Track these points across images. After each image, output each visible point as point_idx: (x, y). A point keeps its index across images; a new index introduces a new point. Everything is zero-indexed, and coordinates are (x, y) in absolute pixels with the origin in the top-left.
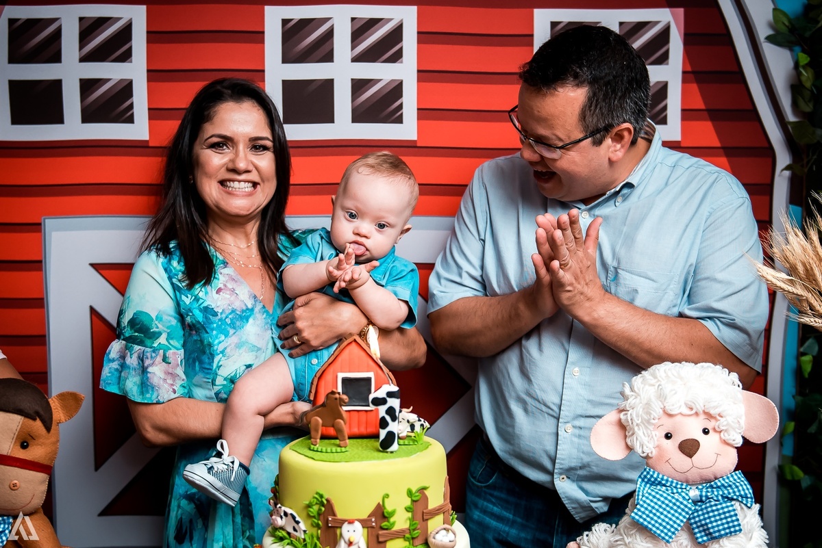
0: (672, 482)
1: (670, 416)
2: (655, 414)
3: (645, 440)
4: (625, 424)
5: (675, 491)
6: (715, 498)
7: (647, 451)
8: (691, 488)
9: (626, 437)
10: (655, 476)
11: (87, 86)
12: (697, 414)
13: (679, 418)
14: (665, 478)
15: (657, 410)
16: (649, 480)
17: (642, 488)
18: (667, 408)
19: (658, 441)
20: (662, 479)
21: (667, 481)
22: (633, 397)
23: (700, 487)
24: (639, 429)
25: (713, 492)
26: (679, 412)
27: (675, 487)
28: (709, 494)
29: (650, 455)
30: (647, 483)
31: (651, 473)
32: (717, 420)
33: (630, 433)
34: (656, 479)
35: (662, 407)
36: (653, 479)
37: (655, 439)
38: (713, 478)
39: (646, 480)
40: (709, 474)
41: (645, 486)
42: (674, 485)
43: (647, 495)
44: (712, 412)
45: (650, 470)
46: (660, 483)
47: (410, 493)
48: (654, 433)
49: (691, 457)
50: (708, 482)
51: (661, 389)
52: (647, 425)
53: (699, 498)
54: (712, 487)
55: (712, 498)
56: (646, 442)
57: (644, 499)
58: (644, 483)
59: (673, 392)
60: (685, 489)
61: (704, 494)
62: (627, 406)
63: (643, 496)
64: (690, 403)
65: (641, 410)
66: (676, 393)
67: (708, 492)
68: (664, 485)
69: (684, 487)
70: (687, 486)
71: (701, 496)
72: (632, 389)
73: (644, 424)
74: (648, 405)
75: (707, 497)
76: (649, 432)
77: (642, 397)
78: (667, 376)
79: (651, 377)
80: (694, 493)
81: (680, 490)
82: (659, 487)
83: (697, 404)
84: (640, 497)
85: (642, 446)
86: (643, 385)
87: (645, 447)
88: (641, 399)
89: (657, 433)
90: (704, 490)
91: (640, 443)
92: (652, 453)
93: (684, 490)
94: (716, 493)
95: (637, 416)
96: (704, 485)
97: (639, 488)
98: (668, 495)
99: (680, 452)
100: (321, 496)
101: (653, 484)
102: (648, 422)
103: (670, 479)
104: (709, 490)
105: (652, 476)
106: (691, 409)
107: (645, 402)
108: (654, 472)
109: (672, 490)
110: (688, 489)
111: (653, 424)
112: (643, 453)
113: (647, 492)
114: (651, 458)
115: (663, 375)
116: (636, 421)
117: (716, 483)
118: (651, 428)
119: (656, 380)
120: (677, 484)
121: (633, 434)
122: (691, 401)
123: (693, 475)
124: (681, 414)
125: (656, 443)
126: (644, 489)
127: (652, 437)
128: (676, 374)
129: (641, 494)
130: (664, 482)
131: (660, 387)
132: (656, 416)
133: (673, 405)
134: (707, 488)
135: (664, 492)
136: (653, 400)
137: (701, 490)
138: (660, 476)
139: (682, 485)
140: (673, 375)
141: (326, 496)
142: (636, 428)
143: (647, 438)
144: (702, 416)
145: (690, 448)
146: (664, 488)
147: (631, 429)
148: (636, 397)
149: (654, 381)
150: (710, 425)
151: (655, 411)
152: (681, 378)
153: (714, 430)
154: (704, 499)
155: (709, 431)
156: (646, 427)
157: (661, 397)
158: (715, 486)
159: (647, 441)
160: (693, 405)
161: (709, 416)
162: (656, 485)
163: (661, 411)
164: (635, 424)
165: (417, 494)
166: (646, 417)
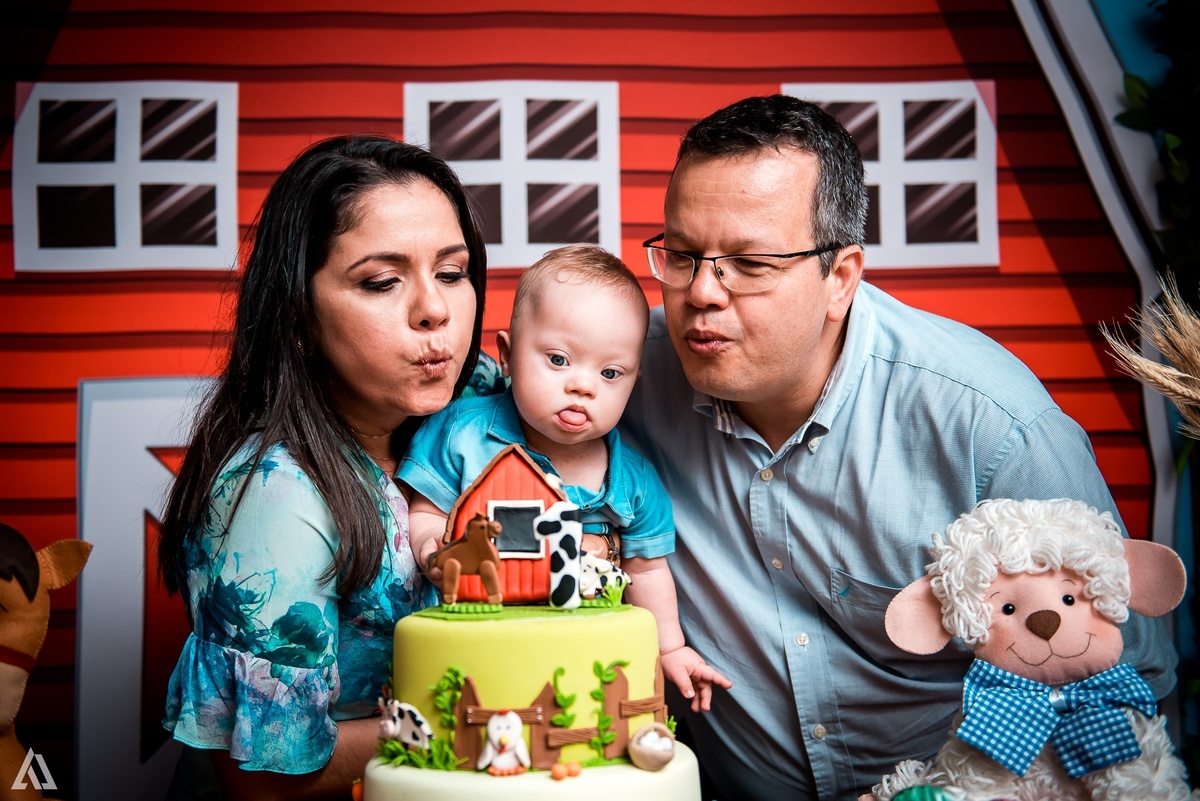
0: (1020, 681)
1: (1009, 576)
2: (985, 574)
3: (972, 616)
4: (939, 596)
5: (1025, 694)
6: (1092, 703)
7: (976, 634)
8: (1050, 691)
9: (940, 616)
10: (992, 672)
11: (152, 194)
12: (1051, 572)
13: (1022, 580)
14: (1008, 674)
15: (989, 570)
16: (983, 679)
17: (971, 693)
18: (1003, 563)
19: (992, 618)
20: (1004, 677)
21: (1012, 679)
22: (950, 553)
23: (1066, 688)
24: (962, 601)
25: (1088, 695)
26: (1023, 569)
27: (1026, 689)
28: (1081, 698)
29: (981, 640)
30: (979, 685)
31: (985, 668)
32: (1084, 582)
33: (948, 609)
34: (993, 677)
35: (996, 562)
36: (988, 678)
37: (989, 614)
38: (1085, 672)
39: (977, 680)
40: (1077, 665)
41: (977, 690)
42: (1023, 685)
43: (980, 699)
44: (1076, 567)
45: (982, 663)
46: (1000, 683)
47: (598, 669)
48: (985, 606)
49: (1046, 637)
50: (1077, 677)
51: (992, 534)
52: (973, 592)
53: (1065, 705)
54: (1084, 687)
55: (1087, 703)
56: (974, 621)
57: (976, 705)
58: (974, 686)
59: (1013, 538)
60: (1042, 691)
61: (1073, 697)
62: (941, 566)
63: (974, 701)
64: (1040, 556)
65: (963, 569)
66: (1016, 539)
67: (1080, 694)
68: (1008, 686)
69: (1039, 688)
70: (1044, 686)
71: (1069, 701)
72: (948, 542)
73: (969, 592)
74: (973, 564)
75: (1079, 703)
76: (978, 604)
77: (963, 551)
78: (1002, 517)
79: (974, 520)
80: (1056, 698)
81: (1033, 693)
82: (999, 688)
83: (1052, 556)
84: (970, 704)
85: (968, 627)
86: (963, 533)
87: (972, 629)
88: (961, 554)
89: (991, 606)
90: (1073, 692)
91: (964, 622)
92: (984, 636)
93: (1041, 693)
94: (1092, 696)
95: (958, 578)
96: (1073, 684)
97: (968, 692)
98: (1016, 698)
99: (1029, 632)
100: (456, 674)
101: (989, 684)
102: (975, 587)
103: (1016, 677)
104: (1081, 691)
105: (987, 673)
106: (1042, 565)
107: (969, 556)
108: (989, 667)
109: (1021, 693)
110: (1046, 690)
111: (983, 590)
112: (970, 638)
113: (981, 696)
114: (983, 645)
115: (995, 515)
116: (958, 587)
117: (1091, 681)
118: (981, 596)
119: (983, 525)
120: (1028, 683)
121: (952, 611)
122: (1041, 552)
123: (1053, 668)
124: (1026, 573)
125: (990, 622)
126: (975, 694)
127: (983, 612)
128: (1014, 512)
129: (970, 699)
130: (1006, 681)
131: (992, 531)
132: (988, 576)
133: (1013, 559)
134: (1078, 690)
135: (1008, 694)
136: (981, 551)
138: (1001, 672)
139: (1036, 685)
140: (1010, 513)
141: (463, 674)
142: (957, 600)
143: (975, 615)
144: (1060, 577)
145: (1043, 625)
146: (1007, 690)
147: (948, 602)
148: (954, 553)
149: (980, 525)
150: (1074, 589)
151: (985, 569)
152: (1023, 518)
153: (1082, 597)
154: (1074, 705)
155: (1073, 599)
156: (973, 597)
157: (992, 545)
158: (1090, 685)
160: (1045, 557)
161: (1071, 574)
162: (995, 686)
163: (995, 569)
164: (954, 593)
165: (610, 672)
166: (971, 580)
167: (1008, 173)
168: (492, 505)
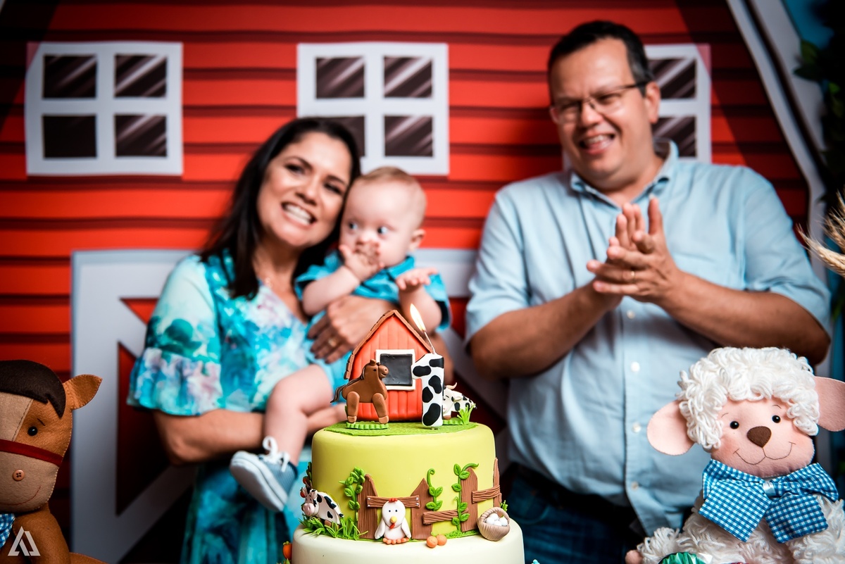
0: (743, 475)
1: (735, 402)
2: (719, 401)
3: (709, 429)
4: (685, 415)
5: (747, 484)
6: (794, 491)
7: (712, 442)
8: (764, 482)
9: (686, 429)
10: (723, 468)
12: (765, 400)
13: (744, 405)
14: (734, 470)
15: (721, 397)
16: (716, 473)
17: (709, 483)
18: (731, 393)
19: (723, 431)
20: (731, 472)
21: (737, 474)
22: (693, 385)
23: (775, 480)
24: (701, 418)
25: (790, 485)
26: (745, 397)
27: (747, 481)
28: (785, 487)
29: (715, 446)
30: (714, 477)
31: (718, 466)
32: (787, 406)
33: (692, 424)
34: (724, 472)
35: (726, 393)
36: (720, 473)
37: (720, 428)
38: (788, 469)
39: (713, 474)
40: (783, 465)
41: (712, 481)
42: (745, 478)
43: (716, 488)
44: (782, 396)
45: (716, 462)
46: (729, 477)
47: (457, 470)
48: (718, 422)
49: (761, 445)
50: (783, 473)
51: (724, 373)
52: (710, 413)
53: (774, 492)
54: (788, 480)
55: (790, 491)
56: (710, 433)
57: (713, 492)
58: (710, 478)
59: (738, 376)
60: (758, 482)
61: (780, 487)
62: (687, 394)
63: (711, 490)
64: (756, 388)
65: (703, 397)
66: (740, 377)
67: (784, 485)
68: (734, 479)
69: (756, 480)
70: (759, 479)
71: (777, 490)
72: (691, 377)
73: (707, 413)
74: (710, 394)
75: (784, 491)
76: (713, 421)
77: (703, 385)
78: (729, 361)
79: (710, 363)
80: (768, 487)
81: (752, 484)
82: (728, 480)
83: (765, 388)
84: (708, 491)
85: (706, 437)
86: (702, 372)
87: (709, 439)
88: (701, 386)
89: (722, 422)
90: (780, 483)
91: (703, 433)
92: (717, 444)
93: (757, 484)
94: (793, 486)
95: (699, 403)
96: (779, 478)
97: (706, 482)
98: (740, 487)
99: (749, 442)
100: (360, 473)
101: (721, 477)
102: (711, 409)
103: (740, 472)
104: (785, 483)
105: (719, 469)
106: (759, 395)
107: (706, 388)
108: (721, 465)
109: (743, 483)
110: (761, 482)
111: (717, 412)
112: (707, 444)
113: (716, 485)
114: (716, 450)
115: (725, 360)
116: (699, 409)
117: (792, 476)
118: (715, 416)
119: (717, 366)
120: (748, 477)
121: (694, 425)
122: (758, 386)
123: (766, 466)
124: (747, 400)
125: (722, 434)
126: (711, 484)
127: (717, 427)
128: (738, 357)
129: (708, 487)
130: (733, 475)
131: (723, 371)
132: (720, 402)
133: (738, 390)
134: (783, 481)
135: (734, 484)
136: (716, 385)
137: (776, 483)
138: (729, 469)
139: (754, 478)
140: (736, 358)
141: (364, 473)
142: (698, 418)
143: (710, 429)
144: (771, 403)
145: (759, 436)
146: (734, 481)
147: (692, 419)
148: (695, 385)
149: (714, 366)
150: (780, 412)
151: (719, 397)
152: (745, 361)
153: (786, 417)
154: (780, 493)
155: (779, 419)
156: (710, 416)
157: (724, 380)
158: (791, 479)
159: (711, 431)
160: (760, 389)
161: (778, 401)
162: (725, 478)
163: (725, 398)
164: (696, 413)
165: (465, 472)
166: (708, 405)
167: (719, 109)
168: (379, 353)
